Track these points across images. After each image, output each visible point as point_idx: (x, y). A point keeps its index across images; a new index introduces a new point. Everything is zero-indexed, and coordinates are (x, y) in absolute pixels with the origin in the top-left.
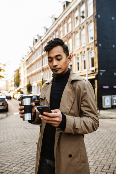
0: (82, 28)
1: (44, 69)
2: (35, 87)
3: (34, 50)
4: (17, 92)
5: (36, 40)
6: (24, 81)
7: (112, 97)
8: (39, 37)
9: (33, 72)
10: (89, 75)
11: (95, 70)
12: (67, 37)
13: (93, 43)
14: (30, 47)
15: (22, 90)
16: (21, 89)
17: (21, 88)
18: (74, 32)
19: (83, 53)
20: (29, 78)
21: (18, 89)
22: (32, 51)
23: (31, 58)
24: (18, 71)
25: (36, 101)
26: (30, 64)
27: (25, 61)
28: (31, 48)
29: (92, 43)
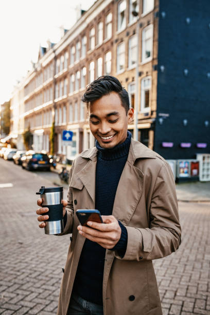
0: (131, 34)
1: (57, 104)
2: (38, 136)
3: (39, 69)
4: (5, 145)
5: (45, 50)
6: (19, 125)
7: (178, 164)
8: (51, 44)
9: (37, 109)
10: (140, 122)
11: (150, 114)
12: (103, 49)
13: (150, 65)
14: (32, 62)
15: (14, 141)
16: (12, 138)
18: (117, 41)
19: (130, 80)
20: (29, 120)
21: (7, 138)
22: (36, 71)
23: (33, 82)
24: (8, 105)
25: (40, 162)
26: (31, 94)
27: (22, 88)
28: (34, 64)
29: (148, 63)
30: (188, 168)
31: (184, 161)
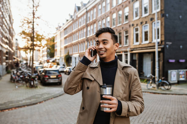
1: (89, 38)
2: (75, 58)
3: (75, 19)
5: (79, 8)
6: (61, 52)
7: (179, 72)
8: (83, 5)
11: (160, 43)
12: (123, 6)
14: (70, 15)
15: (58, 61)
17: (57, 59)
18: (132, 1)
19: (144, 23)
20: (68, 49)
21: (53, 59)
22: (73, 20)
23: (71, 26)
24: (53, 40)
26: (69, 33)
27: (63, 30)
28: (71, 17)
30: (184, 74)
31: (182, 70)
